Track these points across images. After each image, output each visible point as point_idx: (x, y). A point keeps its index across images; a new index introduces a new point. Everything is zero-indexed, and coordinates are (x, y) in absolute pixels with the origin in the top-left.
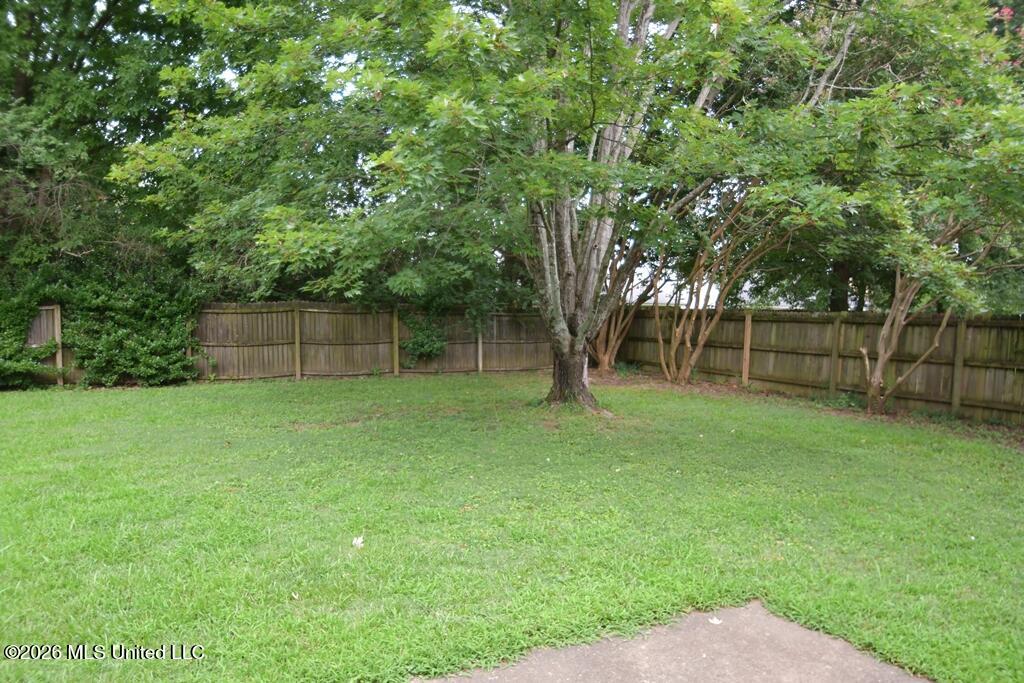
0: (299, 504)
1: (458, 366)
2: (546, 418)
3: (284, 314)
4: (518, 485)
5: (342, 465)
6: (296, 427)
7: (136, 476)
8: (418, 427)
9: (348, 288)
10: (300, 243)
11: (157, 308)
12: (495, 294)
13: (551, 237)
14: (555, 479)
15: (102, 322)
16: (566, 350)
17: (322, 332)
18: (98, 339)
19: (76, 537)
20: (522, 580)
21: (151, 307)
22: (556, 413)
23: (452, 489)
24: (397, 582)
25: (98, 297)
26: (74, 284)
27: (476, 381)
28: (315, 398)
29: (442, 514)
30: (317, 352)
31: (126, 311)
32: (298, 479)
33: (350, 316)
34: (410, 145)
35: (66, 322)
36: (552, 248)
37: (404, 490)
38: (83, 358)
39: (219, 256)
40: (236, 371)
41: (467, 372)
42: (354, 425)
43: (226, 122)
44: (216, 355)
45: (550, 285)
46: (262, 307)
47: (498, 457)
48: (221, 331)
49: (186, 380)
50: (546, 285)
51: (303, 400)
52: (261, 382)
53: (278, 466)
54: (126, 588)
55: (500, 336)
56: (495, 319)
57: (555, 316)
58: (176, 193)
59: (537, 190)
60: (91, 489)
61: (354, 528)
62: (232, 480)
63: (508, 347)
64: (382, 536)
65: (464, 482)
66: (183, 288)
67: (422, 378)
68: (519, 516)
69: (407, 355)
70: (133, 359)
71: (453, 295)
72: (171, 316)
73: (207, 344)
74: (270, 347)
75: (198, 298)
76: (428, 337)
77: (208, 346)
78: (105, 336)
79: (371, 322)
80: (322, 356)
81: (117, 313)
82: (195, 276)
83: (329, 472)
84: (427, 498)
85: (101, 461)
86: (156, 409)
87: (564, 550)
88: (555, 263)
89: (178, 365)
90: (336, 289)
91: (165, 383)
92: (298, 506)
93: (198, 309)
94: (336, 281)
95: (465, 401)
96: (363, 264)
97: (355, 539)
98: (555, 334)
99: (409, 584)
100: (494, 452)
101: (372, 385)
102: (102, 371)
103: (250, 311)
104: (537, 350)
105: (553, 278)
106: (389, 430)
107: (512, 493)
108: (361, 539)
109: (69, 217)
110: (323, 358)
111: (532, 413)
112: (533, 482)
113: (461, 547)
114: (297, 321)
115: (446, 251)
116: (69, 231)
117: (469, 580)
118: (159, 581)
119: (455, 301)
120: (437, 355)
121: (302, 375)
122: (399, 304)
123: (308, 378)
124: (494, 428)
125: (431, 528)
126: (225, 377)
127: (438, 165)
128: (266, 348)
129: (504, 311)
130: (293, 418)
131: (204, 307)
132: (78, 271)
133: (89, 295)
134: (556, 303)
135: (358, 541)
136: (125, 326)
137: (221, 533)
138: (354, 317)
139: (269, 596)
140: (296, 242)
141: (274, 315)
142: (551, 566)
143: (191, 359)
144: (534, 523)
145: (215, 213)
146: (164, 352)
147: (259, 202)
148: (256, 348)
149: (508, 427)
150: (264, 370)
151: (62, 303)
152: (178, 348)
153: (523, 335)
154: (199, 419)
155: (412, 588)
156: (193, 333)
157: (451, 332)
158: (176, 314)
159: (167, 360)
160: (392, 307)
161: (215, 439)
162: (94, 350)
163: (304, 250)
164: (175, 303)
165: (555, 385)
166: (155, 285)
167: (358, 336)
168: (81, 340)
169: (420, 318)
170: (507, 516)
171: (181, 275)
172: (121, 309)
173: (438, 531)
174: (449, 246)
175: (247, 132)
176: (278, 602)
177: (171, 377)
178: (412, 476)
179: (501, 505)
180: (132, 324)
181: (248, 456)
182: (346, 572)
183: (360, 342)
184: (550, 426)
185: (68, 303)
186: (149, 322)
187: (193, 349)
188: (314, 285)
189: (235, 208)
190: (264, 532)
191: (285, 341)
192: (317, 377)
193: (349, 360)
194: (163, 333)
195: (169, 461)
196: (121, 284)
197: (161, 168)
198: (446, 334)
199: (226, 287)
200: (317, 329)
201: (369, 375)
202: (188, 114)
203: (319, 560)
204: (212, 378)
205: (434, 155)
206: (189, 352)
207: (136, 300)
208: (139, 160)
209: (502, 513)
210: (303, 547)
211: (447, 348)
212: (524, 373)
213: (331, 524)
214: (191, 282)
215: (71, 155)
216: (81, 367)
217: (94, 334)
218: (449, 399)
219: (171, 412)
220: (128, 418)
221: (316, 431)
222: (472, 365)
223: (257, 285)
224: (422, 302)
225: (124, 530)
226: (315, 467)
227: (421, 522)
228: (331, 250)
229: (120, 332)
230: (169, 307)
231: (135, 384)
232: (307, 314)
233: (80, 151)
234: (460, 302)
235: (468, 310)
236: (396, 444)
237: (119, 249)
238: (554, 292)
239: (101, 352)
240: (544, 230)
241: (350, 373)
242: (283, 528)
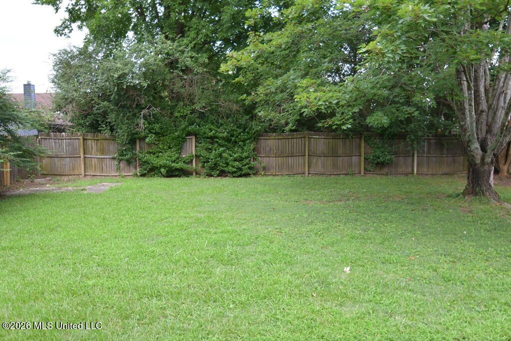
0: (313, 245)
1: (400, 171)
2: (462, 205)
3: (300, 139)
4: (445, 246)
5: (334, 226)
6: (307, 202)
7: (231, 222)
8: (377, 206)
9: (344, 124)
10: (318, 99)
11: (237, 137)
12: (426, 126)
13: (471, 87)
14: (471, 245)
15: (212, 144)
16: (478, 161)
17: (320, 150)
18: (211, 153)
19: (208, 250)
20: (450, 306)
21: (235, 136)
22: (469, 203)
23: (401, 245)
24: (371, 296)
25: (211, 132)
26: (201, 125)
27: (412, 180)
28: (316, 187)
29: (396, 260)
30: (317, 160)
31: (223, 138)
32: (311, 231)
33: (336, 140)
34: (385, 36)
35: (197, 144)
36: (471, 94)
37: (371, 243)
38: (204, 162)
39: (271, 108)
40: (275, 170)
41: (406, 175)
42: (339, 203)
43: (276, 34)
44: (265, 161)
45: (468, 119)
46: (289, 135)
47: (430, 228)
48: (268, 149)
49: (250, 174)
50: (466, 118)
51: (310, 187)
52: (287, 177)
53: (300, 223)
54: (232, 278)
55: (429, 152)
56: (426, 141)
57: (471, 139)
58: (250, 76)
59: (468, 56)
60: (212, 227)
61: (344, 262)
62: (277, 229)
63: (434, 159)
64: (361, 268)
65: (408, 242)
66: (250, 126)
67: (378, 177)
68: (446, 266)
69: (369, 163)
70: (226, 163)
71: (399, 126)
72: (244, 141)
73: (261, 155)
74: (292, 157)
75: (257, 131)
76: (382, 152)
77: (261, 157)
78: (214, 151)
79: (348, 143)
80: (320, 163)
81: (220, 140)
82: (255, 119)
83: (328, 229)
84: (386, 249)
85: (215, 214)
86: (237, 189)
87: (479, 291)
88: (473, 104)
89: (246, 166)
90: (337, 125)
91: (240, 176)
92: (312, 246)
93: (256, 137)
94: (336, 120)
95: (406, 192)
96: (352, 109)
97: (345, 268)
98: (471, 151)
99: (378, 298)
100: (427, 225)
101: (348, 180)
102: (212, 169)
103: (282, 138)
104: (454, 161)
105: (471, 114)
106: (359, 207)
107: (441, 251)
108: (348, 269)
109: (200, 92)
110: (320, 164)
111: (452, 202)
112: (455, 246)
113: (409, 280)
114: (307, 143)
115: (396, 99)
116: (199, 99)
117: (416, 301)
118: (247, 277)
119: (400, 130)
120: (388, 164)
121: (309, 173)
122: (365, 133)
123: (312, 175)
124: (426, 210)
125: (391, 267)
126: (269, 174)
127: (403, 47)
128: (290, 158)
129: (432, 136)
130: (305, 197)
131: (259, 136)
132: (202, 119)
133: (207, 130)
134: (472, 130)
135: (347, 269)
136: (223, 146)
137: (274, 256)
138: (339, 140)
139: (301, 293)
140: (315, 99)
141: (295, 140)
142: (470, 300)
143: (253, 163)
144: (458, 272)
145: (271, 85)
146: (240, 159)
147: (292, 77)
148: (285, 158)
149: (435, 210)
150: (289, 170)
151: (196, 135)
152: (247, 158)
153: (445, 151)
154: (258, 195)
155: (380, 300)
156: (254, 150)
157: (396, 150)
158: (246, 140)
159: (241, 164)
160: (361, 134)
161: (267, 206)
162: (209, 158)
163: (320, 103)
164: (246, 134)
165: (469, 184)
166: (236, 124)
167: (340, 152)
168: (204, 153)
169: (377, 141)
170: (438, 265)
171: (249, 119)
172: (221, 138)
173: (395, 269)
174: (398, 96)
175: (286, 40)
176: (306, 296)
177: (243, 172)
178: (376, 235)
179: (434, 258)
180: (226, 145)
181: (283, 217)
182: (342, 285)
183: (342, 155)
184: (464, 211)
185: (198, 135)
186: (234, 144)
187: (254, 158)
188: (325, 122)
189: (279, 82)
190: (296, 258)
191: (300, 154)
192: (317, 175)
193: (335, 165)
194: (240, 150)
195: (246, 216)
196: (222, 125)
197: (243, 63)
198: (393, 151)
199: (271, 125)
200: (318, 147)
201: (346, 174)
202: (256, 33)
203: (326, 277)
204: (263, 174)
205: (401, 41)
206: (252, 159)
207: (228, 133)
208: (234, 60)
209: (435, 263)
210: (317, 269)
211: (394, 159)
212: (445, 176)
213: (331, 258)
214: (254, 123)
215: (201, 60)
216: (203, 167)
217: (209, 150)
218: (396, 190)
219: (244, 191)
220: (224, 193)
221: (319, 205)
222: (410, 170)
223: (287, 124)
224: (379, 131)
225: (228, 249)
226: (320, 225)
227: (383, 263)
228: (335, 102)
229: (221, 149)
230: (243, 136)
231: (227, 176)
232: (312, 139)
233: (204, 58)
234: (403, 131)
235: (408, 136)
236: (366, 216)
237: (221, 107)
238: (471, 123)
239: (212, 159)
240: (465, 82)
241: (335, 173)
242: (305, 257)
